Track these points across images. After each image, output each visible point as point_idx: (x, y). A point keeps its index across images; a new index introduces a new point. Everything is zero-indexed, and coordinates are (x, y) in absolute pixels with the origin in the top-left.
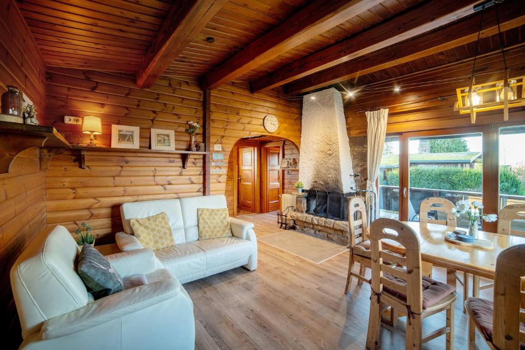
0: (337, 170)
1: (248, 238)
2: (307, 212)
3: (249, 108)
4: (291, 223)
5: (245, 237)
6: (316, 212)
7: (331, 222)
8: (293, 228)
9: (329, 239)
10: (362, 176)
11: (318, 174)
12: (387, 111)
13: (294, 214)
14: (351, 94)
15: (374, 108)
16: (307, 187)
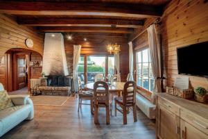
0: (62, 66)
1: (28, 103)
2: (48, 85)
3: (16, 32)
4: (39, 92)
5: (25, 103)
6: (52, 85)
7: (60, 88)
8: (40, 94)
9: (60, 95)
10: (71, 69)
11: (53, 68)
12: (80, 46)
13: (40, 87)
14: (70, 38)
15: (76, 44)
16: (47, 74)
